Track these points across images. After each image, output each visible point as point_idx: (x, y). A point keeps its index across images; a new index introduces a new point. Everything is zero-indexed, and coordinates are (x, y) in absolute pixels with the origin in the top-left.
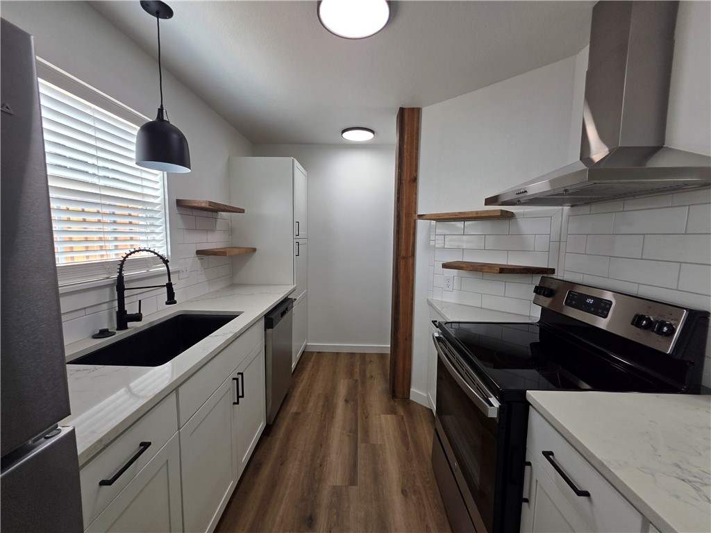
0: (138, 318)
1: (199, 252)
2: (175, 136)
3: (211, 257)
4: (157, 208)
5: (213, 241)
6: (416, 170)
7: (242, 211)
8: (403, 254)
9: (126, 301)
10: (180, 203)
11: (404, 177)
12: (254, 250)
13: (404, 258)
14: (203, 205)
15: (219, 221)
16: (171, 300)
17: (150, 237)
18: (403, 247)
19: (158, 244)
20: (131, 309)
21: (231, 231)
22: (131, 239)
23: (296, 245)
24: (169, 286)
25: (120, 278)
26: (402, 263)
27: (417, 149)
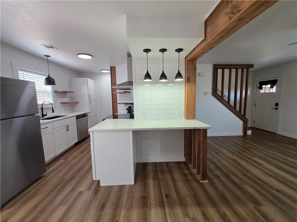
0: (46, 115)
1: (61, 103)
2: (52, 80)
3: (65, 104)
4: (50, 93)
5: (66, 100)
6: (116, 81)
7: (74, 92)
8: (114, 102)
9: (44, 112)
10: (55, 91)
11: (113, 83)
12: (78, 102)
13: (115, 103)
14: (61, 92)
15: (67, 95)
16: (53, 112)
17: (48, 99)
18: (114, 100)
19: (51, 101)
20: (45, 113)
21: (71, 98)
22: (44, 100)
23: (89, 101)
24: (53, 109)
25: (42, 107)
26: (114, 104)
27: (115, 76)
